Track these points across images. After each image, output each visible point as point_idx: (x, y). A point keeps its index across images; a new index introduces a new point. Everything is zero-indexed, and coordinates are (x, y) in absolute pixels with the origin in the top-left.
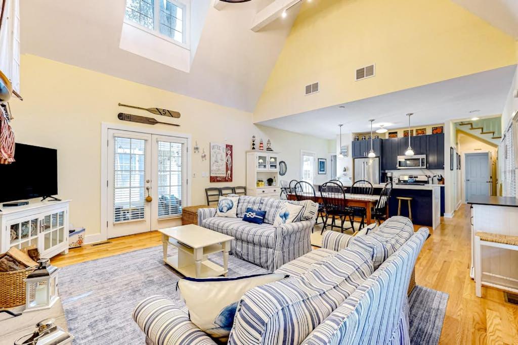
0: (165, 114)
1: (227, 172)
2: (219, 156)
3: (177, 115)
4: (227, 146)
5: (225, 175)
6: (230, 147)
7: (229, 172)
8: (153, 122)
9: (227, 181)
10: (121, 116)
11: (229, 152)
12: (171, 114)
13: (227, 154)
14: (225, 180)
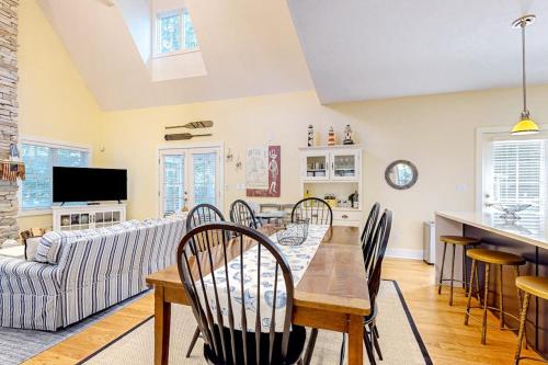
0: (198, 127)
1: (270, 183)
2: (259, 163)
3: (210, 124)
4: (270, 148)
5: (267, 188)
6: (276, 150)
7: (274, 183)
8: (188, 137)
9: (271, 196)
10: (167, 138)
11: (274, 157)
12: (202, 124)
13: (270, 159)
14: (267, 194)
